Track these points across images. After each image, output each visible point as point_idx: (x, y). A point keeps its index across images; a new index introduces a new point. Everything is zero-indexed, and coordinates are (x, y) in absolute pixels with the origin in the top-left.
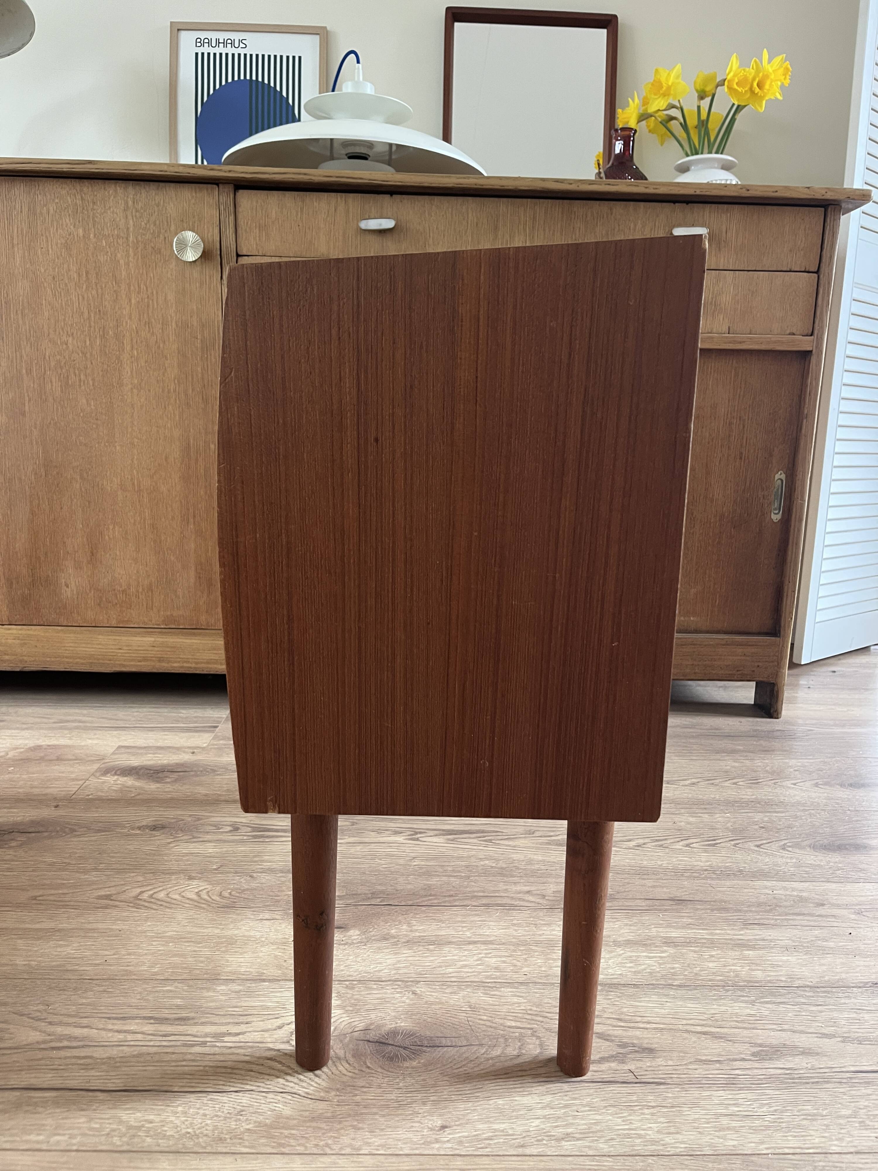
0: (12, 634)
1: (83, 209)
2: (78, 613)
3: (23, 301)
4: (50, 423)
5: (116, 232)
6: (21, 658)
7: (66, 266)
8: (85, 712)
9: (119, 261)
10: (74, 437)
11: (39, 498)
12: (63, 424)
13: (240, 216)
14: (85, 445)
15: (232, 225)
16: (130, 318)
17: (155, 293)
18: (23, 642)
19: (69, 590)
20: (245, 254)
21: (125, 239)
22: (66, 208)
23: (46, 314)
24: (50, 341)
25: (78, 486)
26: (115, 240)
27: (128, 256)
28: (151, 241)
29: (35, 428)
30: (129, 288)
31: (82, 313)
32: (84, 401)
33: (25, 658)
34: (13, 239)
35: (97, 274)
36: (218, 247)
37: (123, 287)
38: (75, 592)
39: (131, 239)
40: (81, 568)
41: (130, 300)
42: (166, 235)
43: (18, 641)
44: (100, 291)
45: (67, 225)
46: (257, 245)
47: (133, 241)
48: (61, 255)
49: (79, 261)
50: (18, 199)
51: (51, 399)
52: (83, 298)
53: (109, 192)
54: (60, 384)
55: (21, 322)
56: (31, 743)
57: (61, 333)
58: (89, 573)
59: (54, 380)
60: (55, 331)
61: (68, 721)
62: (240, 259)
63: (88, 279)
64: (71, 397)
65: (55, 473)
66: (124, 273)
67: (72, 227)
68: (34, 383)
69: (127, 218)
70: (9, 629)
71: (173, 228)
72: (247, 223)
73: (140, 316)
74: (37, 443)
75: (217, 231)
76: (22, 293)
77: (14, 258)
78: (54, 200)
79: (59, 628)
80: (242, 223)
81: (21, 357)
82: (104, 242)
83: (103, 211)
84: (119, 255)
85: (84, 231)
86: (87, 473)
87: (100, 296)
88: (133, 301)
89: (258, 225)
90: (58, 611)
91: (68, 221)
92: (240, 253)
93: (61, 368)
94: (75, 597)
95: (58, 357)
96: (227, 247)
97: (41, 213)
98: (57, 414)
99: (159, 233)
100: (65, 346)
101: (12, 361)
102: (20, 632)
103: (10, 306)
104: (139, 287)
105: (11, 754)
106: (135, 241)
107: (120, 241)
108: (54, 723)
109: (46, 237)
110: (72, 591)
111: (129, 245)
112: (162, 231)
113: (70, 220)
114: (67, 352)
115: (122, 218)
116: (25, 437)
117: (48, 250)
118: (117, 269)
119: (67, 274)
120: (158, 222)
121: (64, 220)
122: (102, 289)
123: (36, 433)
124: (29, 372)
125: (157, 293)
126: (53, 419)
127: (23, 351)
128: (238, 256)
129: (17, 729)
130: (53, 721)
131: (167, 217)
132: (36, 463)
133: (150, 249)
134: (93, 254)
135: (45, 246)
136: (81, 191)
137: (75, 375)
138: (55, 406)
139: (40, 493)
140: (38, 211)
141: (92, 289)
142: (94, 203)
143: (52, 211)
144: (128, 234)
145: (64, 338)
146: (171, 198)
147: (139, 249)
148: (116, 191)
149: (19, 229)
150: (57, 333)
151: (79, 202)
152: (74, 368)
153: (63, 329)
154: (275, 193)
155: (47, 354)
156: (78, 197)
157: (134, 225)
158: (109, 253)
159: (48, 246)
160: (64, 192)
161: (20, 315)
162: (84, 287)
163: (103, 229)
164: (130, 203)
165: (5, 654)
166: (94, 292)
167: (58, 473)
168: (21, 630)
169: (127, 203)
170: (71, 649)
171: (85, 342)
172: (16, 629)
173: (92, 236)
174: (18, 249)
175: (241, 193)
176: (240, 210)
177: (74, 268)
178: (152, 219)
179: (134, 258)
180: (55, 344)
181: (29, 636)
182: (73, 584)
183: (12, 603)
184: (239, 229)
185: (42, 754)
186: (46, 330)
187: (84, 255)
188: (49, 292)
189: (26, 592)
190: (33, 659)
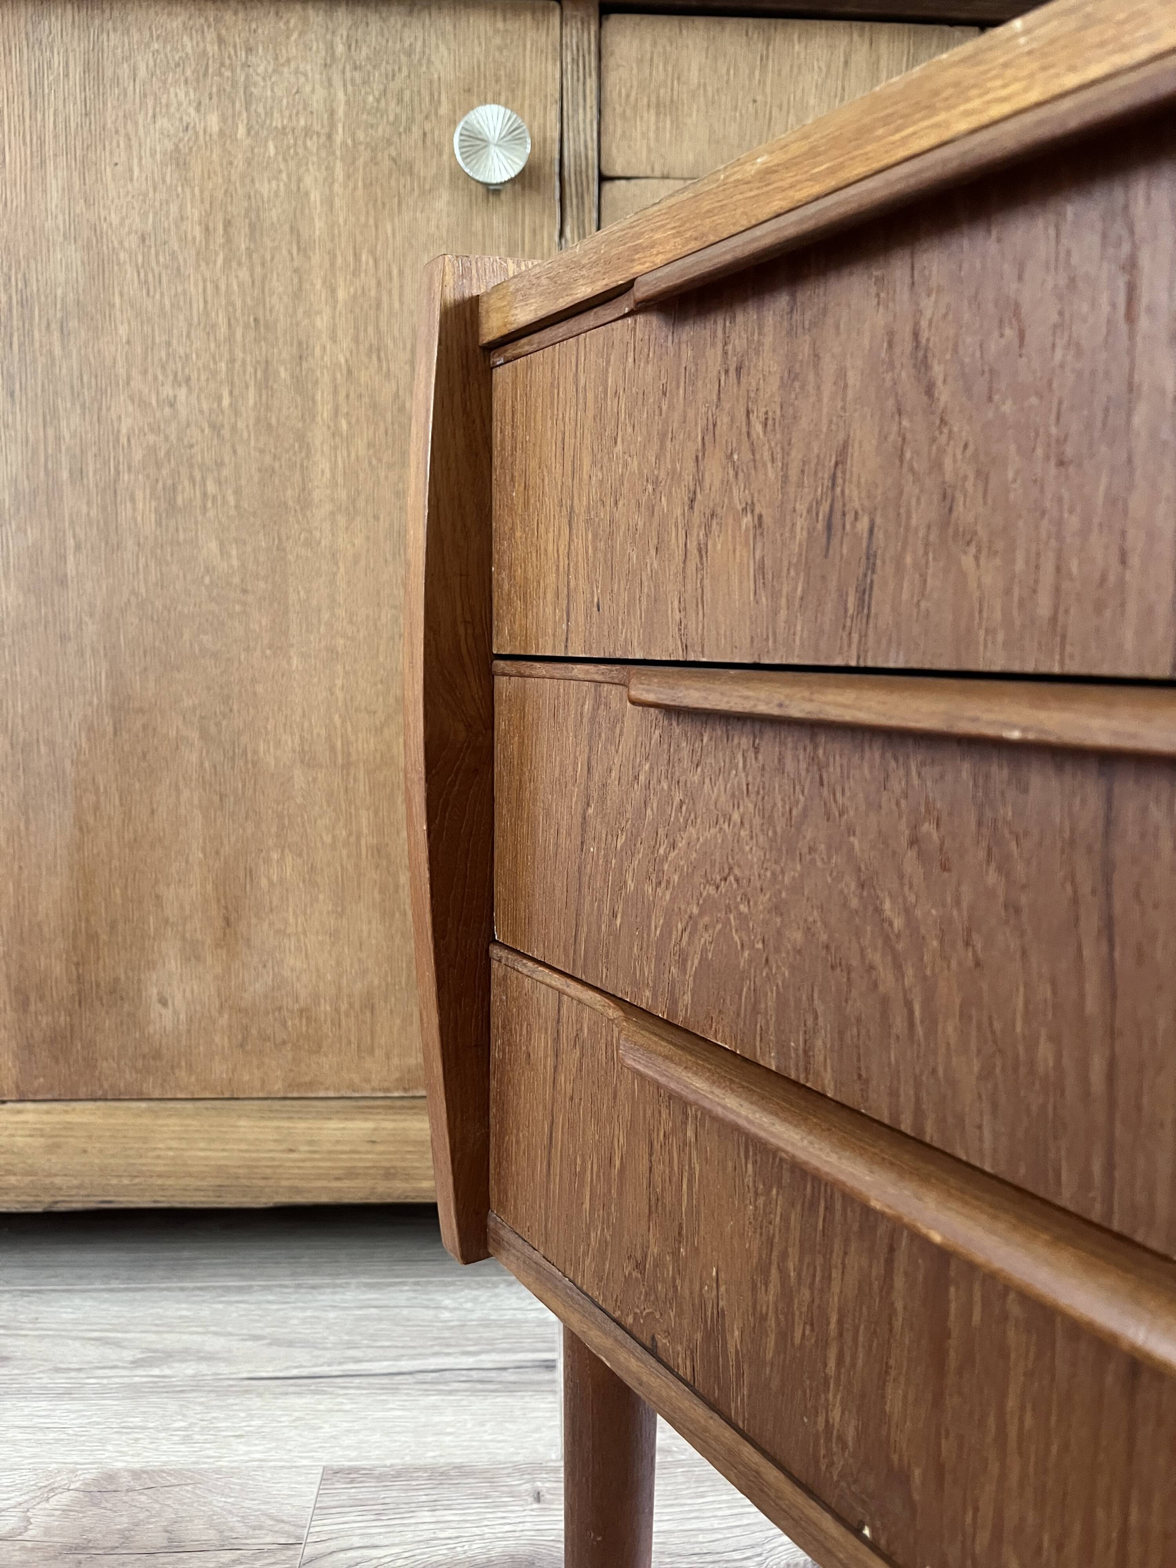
0: (27, 1122)
1: (222, 64)
2: (189, 1067)
3: (65, 295)
4: (128, 603)
5: (302, 121)
6: (48, 1181)
7: (174, 209)
9: (307, 194)
10: (186, 636)
11: (97, 790)
12: (159, 604)
13: (612, 78)
14: (215, 655)
15: (592, 100)
16: (333, 338)
17: (395, 272)
18: (50, 1141)
19: (168, 1013)
20: (620, 174)
21: (323, 139)
22: (177, 65)
23: (123, 330)
24: (132, 398)
25: (194, 758)
26: (300, 143)
27: (330, 180)
28: (389, 142)
29: (91, 615)
30: (333, 264)
31: (214, 326)
32: (214, 545)
33: (58, 1181)
34: (42, 143)
35: (252, 226)
36: (557, 156)
37: (316, 259)
38: (182, 1017)
39: (339, 138)
40: (198, 958)
41: (333, 291)
42: (428, 127)
43: (42, 1140)
44: (258, 270)
45: (180, 104)
46: (649, 150)
47: (344, 143)
48: (164, 181)
49: (207, 194)
50: (58, 40)
51: (130, 544)
52: (217, 287)
53: (288, 22)
54: (153, 504)
55: (58, 351)
57: (160, 377)
58: (219, 970)
59: (139, 495)
60: (145, 372)
62: (607, 186)
63: (229, 240)
64: (181, 537)
65: (139, 725)
66: (319, 224)
67: (192, 111)
68: (89, 503)
69: (330, 84)
70: (19, 1112)
71: (444, 109)
72: (628, 96)
73: (356, 328)
74: (95, 653)
75: (554, 113)
76: (61, 278)
77: (45, 191)
78: (148, 45)
79: (143, 1105)
80: (615, 95)
81: (58, 438)
82: (271, 146)
83: (270, 70)
84: (308, 180)
85: (223, 119)
86: (218, 724)
87: (258, 283)
88: (341, 294)
89: (653, 99)
90: (140, 1064)
91: (181, 95)
92: (607, 172)
93: (158, 465)
94: (183, 1028)
95: (151, 438)
96: (577, 155)
97: (116, 80)
98: (146, 581)
100: (167, 410)
101: (35, 452)
102: (46, 1118)
103: (32, 311)
104: (357, 257)
106: (349, 142)
107: (312, 145)
108: (137, 1363)
109: (128, 137)
110: (176, 1013)
111: (334, 153)
112: (419, 117)
113: (187, 94)
114: (174, 426)
115: (317, 86)
116: (64, 638)
117: (131, 170)
118: (302, 213)
119: (177, 227)
120: (407, 95)
121: (172, 95)
122: (263, 265)
123: (91, 628)
124: (78, 474)
125: (401, 273)
126: (134, 593)
127: (64, 423)
128: (603, 179)
129: (45, 1392)
130: (128, 1355)
131: (431, 82)
132: (91, 704)
133: (387, 164)
134: (243, 177)
135: (124, 158)
136: (217, 20)
137: (192, 479)
138: (142, 561)
139: (101, 780)
140: (109, 73)
141: (240, 264)
142: (249, 50)
143: (142, 73)
144: (332, 125)
145: (167, 391)
146: (443, 34)
147: (360, 163)
148: (305, 21)
149: (60, 119)
150: (150, 377)
151: (212, 49)
152: (191, 466)
153: (163, 367)
154: (700, 22)
155: (124, 431)
156: (211, 35)
157: (348, 102)
158: (284, 176)
159: (130, 159)
160: (176, 24)
161: (56, 334)
162: (220, 261)
163: (269, 114)
164: (340, 49)
165: (9, 1172)
166: (244, 274)
167: (145, 727)
168: (48, 1112)
169: (331, 47)
170: (171, 1153)
171: (219, 399)
172: (35, 1111)
173: (241, 131)
174: (55, 168)
175: (615, 22)
176: (610, 62)
177: (194, 213)
178: (395, 86)
179: (345, 186)
180: (143, 404)
181: (69, 1127)
182: (179, 997)
183: (27, 1048)
184: (607, 112)
185: (123, 1522)
186: (121, 371)
187: (220, 181)
188: (130, 270)
189: (63, 1019)
190: (75, 1182)
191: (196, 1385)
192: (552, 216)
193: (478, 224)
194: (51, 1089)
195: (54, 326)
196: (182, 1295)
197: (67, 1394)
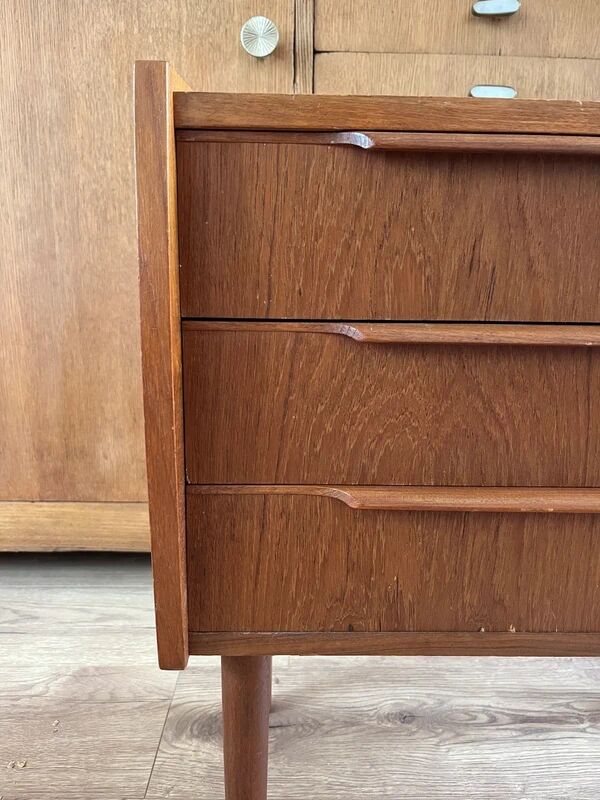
0: (44, 511)
2: (118, 488)
3: (51, 114)
4: (85, 267)
5: (166, 25)
6: (55, 538)
7: (103, 70)
8: (127, 598)
10: (113, 284)
11: (72, 358)
12: (100, 268)
13: (321, 1)
14: (126, 293)
15: (310, 12)
18: (55, 520)
19: (107, 462)
20: (324, 50)
21: (176, 34)
23: (79, 132)
24: (84, 165)
25: (118, 343)
26: (165, 36)
27: (180, 54)
28: (209, 35)
29: (68, 273)
31: (123, 130)
32: (125, 239)
33: (59, 538)
34: (38, 38)
36: (293, 41)
38: (114, 464)
39: (184, 33)
40: (121, 437)
42: (228, 27)
43: (51, 519)
45: (105, 17)
46: (339, 37)
47: (187, 35)
48: (98, 56)
49: (119, 63)
51: (86, 239)
52: (124, 110)
54: (96, 219)
55: (48, 143)
56: (75, 663)
57: (98, 155)
58: (131, 442)
59: (89, 214)
60: (91, 153)
61: (112, 617)
62: (317, 56)
64: (110, 235)
65: (91, 326)
67: (112, 22)
68: (65, 219)
69: (179, 6)
70: (41, 506)
71: (236, 18)
72: (328, 10)
74: (70, 291)
75: (291, 19)
76: (49, 106)
77: (40, 63)
79: (97, 504)
80: (322, 9)
81: (49, 186)
82: (150, 37)
85: (127, 24)
86: (129, 326)
89: (341, 12)
90: (95, 485)
91: (106, 13)
92: (317, 49)
93: (98, 199)
94: (115, 469)
95: (94, 186)
96: (303, 41)
97: (74, 5)
98: (93, 256)
99: (220, 24)
100: (102, 172)
101: (39, 193)
102: (53, 509)
103: (35, 123)
105: (53, 688)
106: (189, 35)
107: (171, 37)
108: (98, 620)
109: (80, 34)
110: (111, 462)
111: (181, 41)
112: (223, 21)
113: (109, 11)
114: (105, 180)
115: (173, 7)
116: (55, 284)
117: (82, 51)
119: (105, 80)
120: (217, 12)
121: (101, 12)
123: (68, 279)
124: (59, 204)
126: (88, 262)
127: (52, 179)
128: (316, 52)
129: (55, 633)
130: (93, 616)
131: (230, 4)
132: (68, 316)
133: (207, 46)
135: (78, 45)
137: (115, 207)
138: (91, 246)
139: (74, 353)
144: (181, 27)
145: (101, 162)
147: (195, 45)
149: (47, 25)
150: (93, 156)
152: (113, 200)
153: (99, 151)
155: (81, 182)
157: (188, 15)
159: (81, 45)
161: (47, 134)
162: (126, 97)
163: (149, 22)
165: (36, 534)
167: (94, 328)
168: (54, 507)
170: (111, 527)
171: (127, 166)
172: (48, 506)
173: (136, 30)
174: (45, 50)
177: (112, 72)
178: (211, 6)
179: (187, 57)
180: (90, 169)
181: (64, 513)
182: (113, 455)
183: (44, 477)
184: (318, 18)
185: (91, 689)
186: (79, 152)
187: (125, 55)
188: (83, 103)
189: (59, 464)
190: (67, 539)
191: (124, 630)
192: (290, 73)
193: (253, 78)
194: (55, 496)
195: (47, 131)
196: (116, 590)
197: (65, 633)
